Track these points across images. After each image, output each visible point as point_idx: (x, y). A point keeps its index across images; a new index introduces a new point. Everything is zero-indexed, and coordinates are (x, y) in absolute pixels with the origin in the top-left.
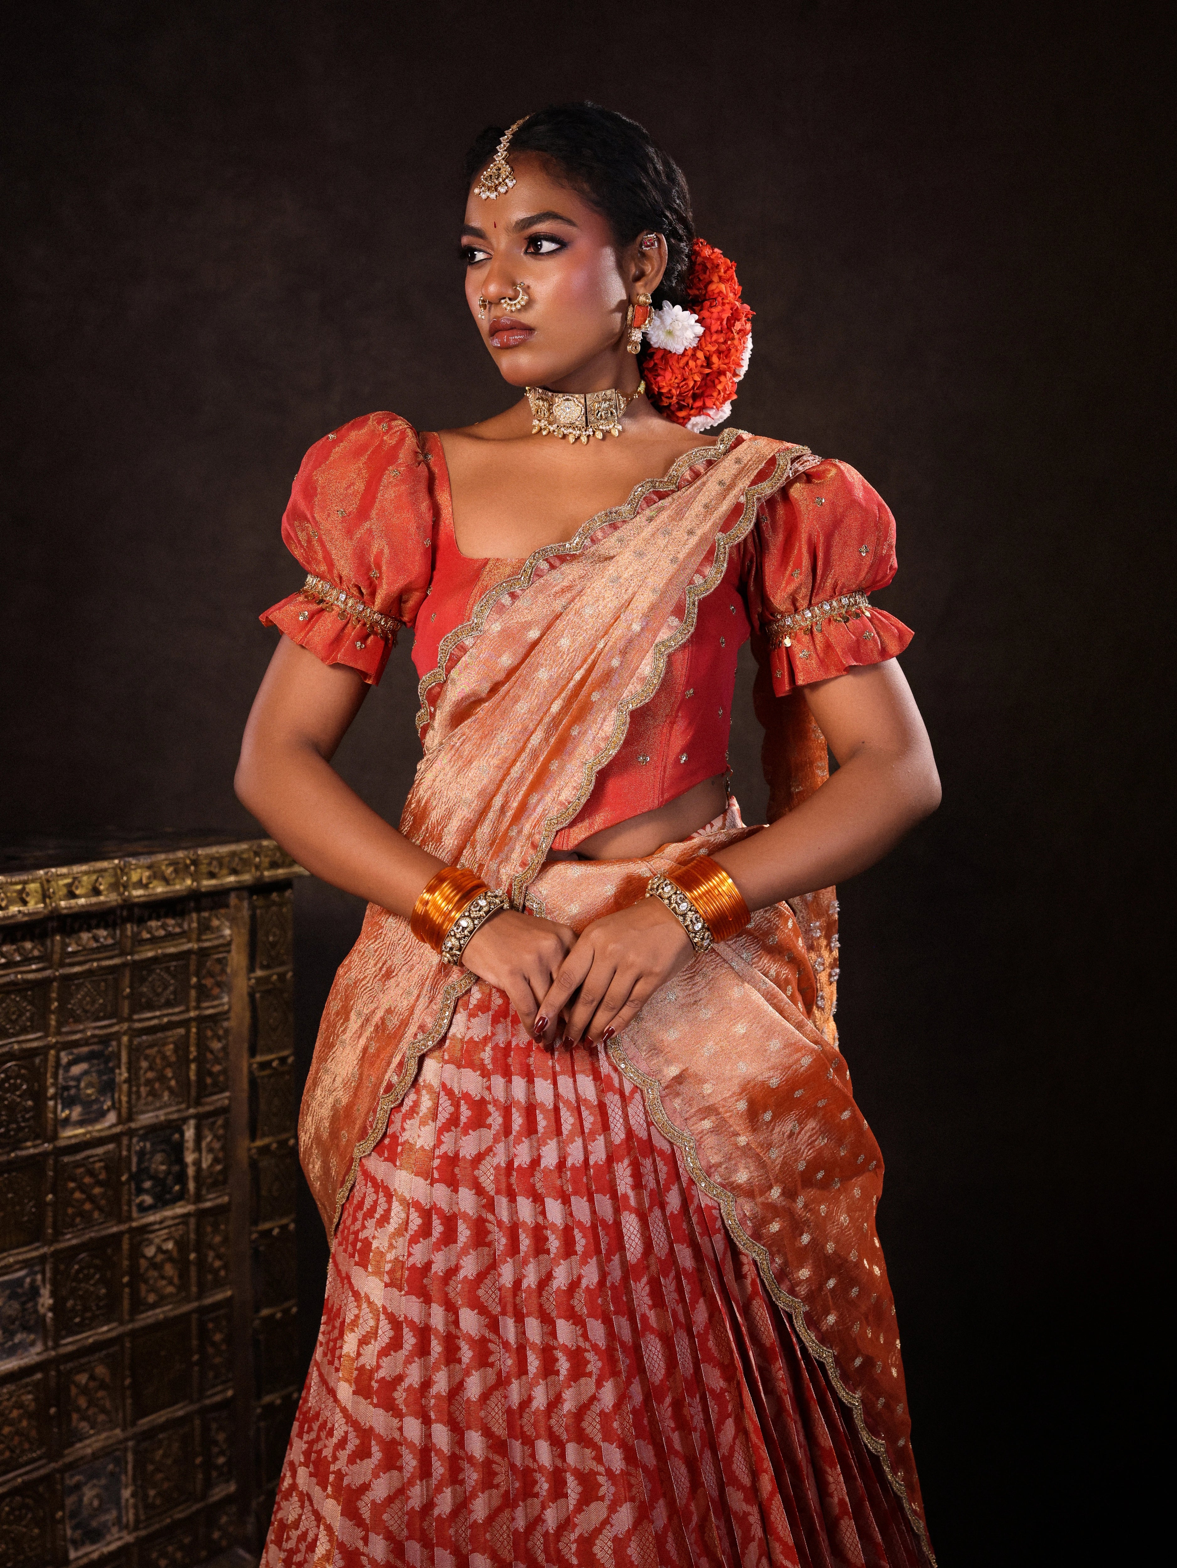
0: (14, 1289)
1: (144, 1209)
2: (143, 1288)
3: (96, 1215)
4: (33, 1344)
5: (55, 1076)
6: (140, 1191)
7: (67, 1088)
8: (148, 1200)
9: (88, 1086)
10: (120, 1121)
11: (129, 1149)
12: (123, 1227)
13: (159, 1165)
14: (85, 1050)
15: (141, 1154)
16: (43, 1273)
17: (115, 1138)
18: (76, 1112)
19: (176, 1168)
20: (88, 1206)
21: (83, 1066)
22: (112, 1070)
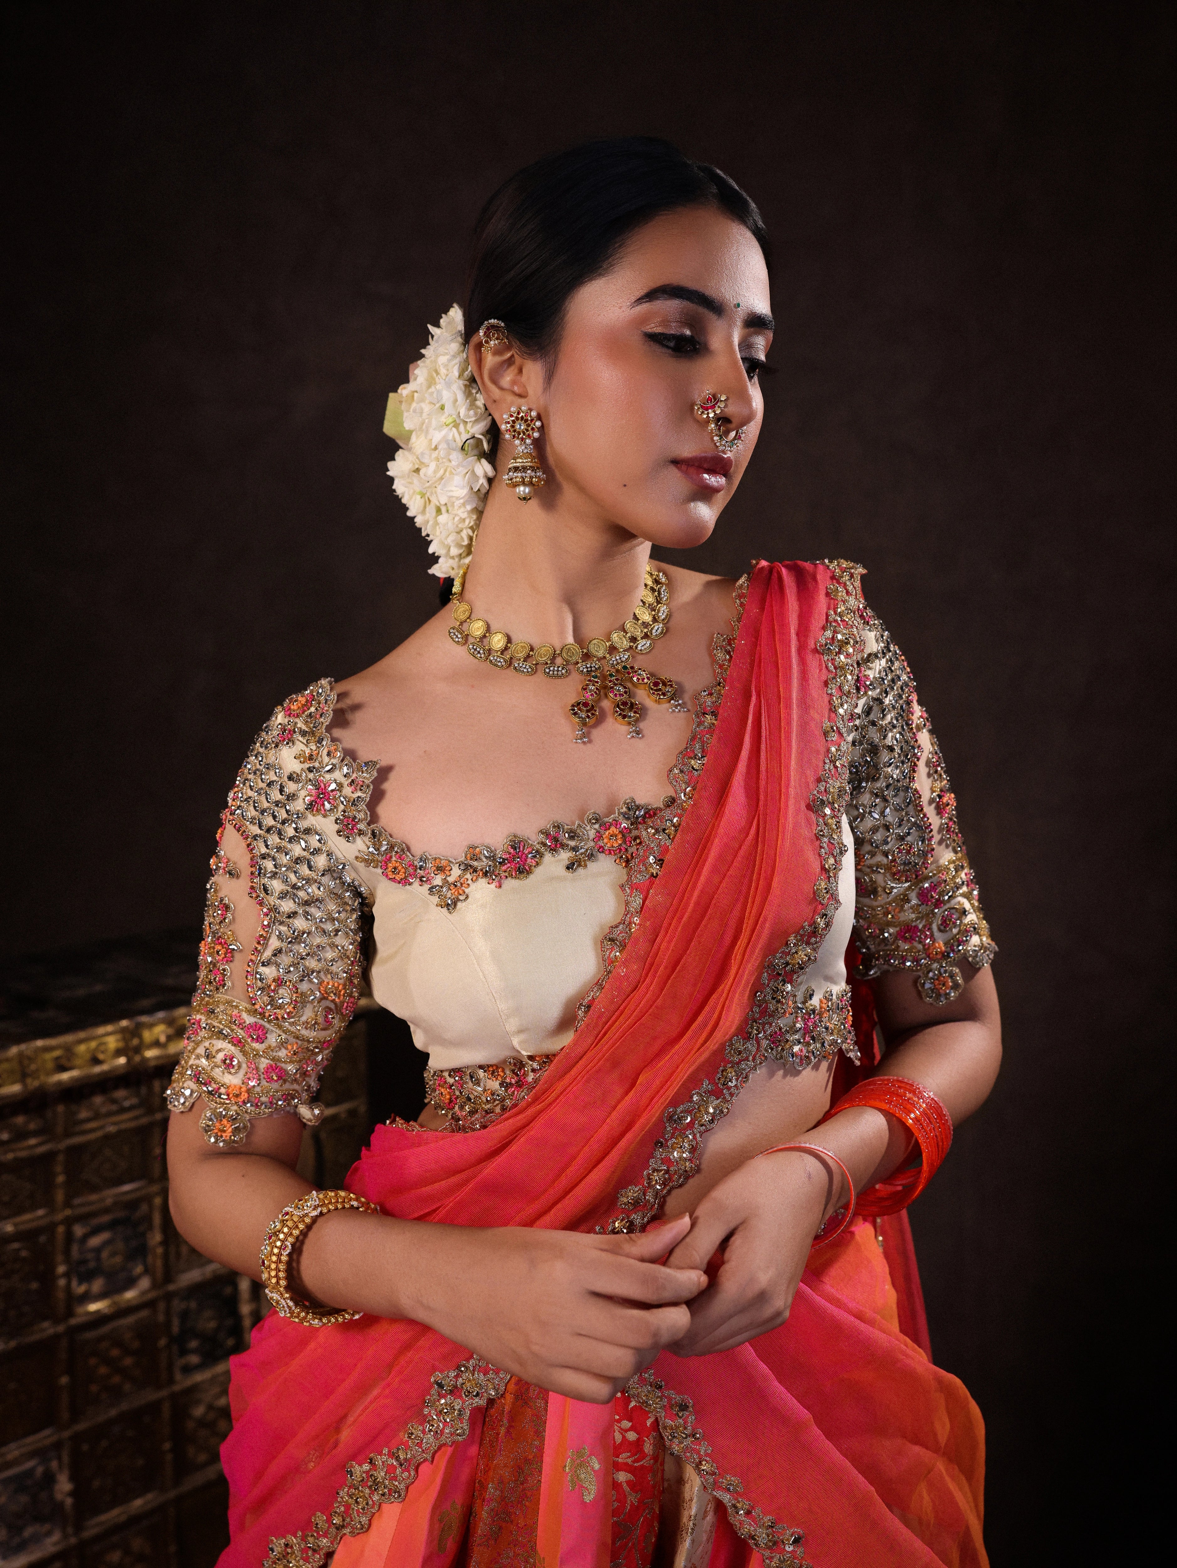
0: (20, 1483)
1: (188, 1370)
2: (191, 1451)
3: (127, 1387)
4: (49, 1534)
5: (67, 1252)
6: (184, 1352)
7: (84, 1262)
8: (194, 1359)
9: (113, 1254)
10: (155, 1286)
11: (168, 1313)
12: (164, 1393)
13: (208, 1323)
14: (106, 1219)
15: (185, 1315)
16: (59, 1458)
17: (150, 1304)
18: (97, 1285)
19: (229, 1322)
20: (116, 1379)
21: (104, 1236)
22: (143, 1235)
